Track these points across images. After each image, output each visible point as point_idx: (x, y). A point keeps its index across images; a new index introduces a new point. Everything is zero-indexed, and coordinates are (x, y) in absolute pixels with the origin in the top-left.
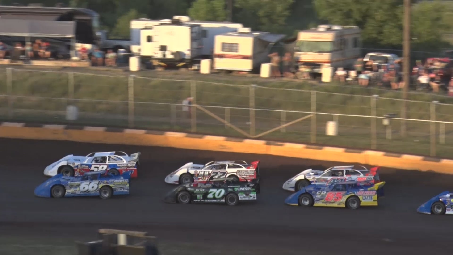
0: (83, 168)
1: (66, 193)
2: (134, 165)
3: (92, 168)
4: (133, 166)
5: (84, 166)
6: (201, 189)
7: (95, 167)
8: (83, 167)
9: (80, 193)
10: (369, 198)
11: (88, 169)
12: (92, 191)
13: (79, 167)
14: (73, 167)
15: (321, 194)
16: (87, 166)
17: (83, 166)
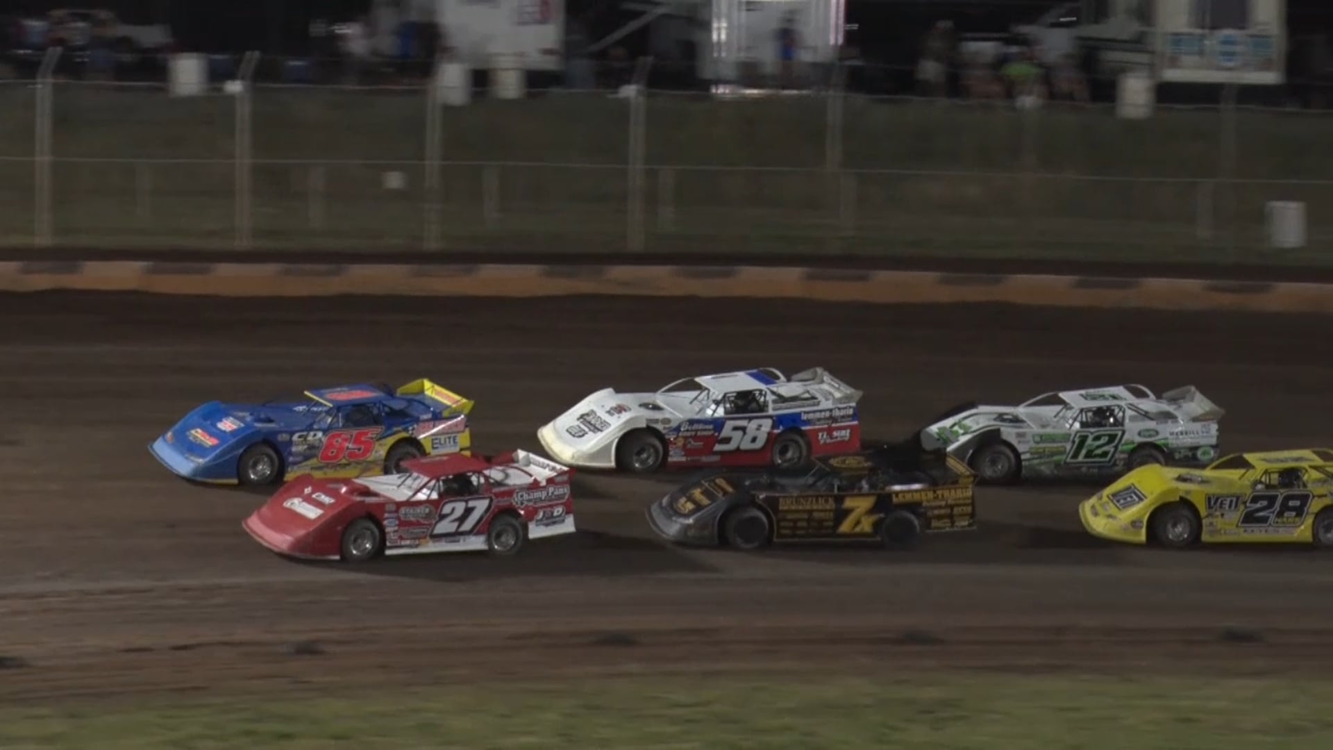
0: (696, 435)
2: (851, 412)
3: (726, 432)
4: (849, 416)
5: (701, 426)
7: (736, 429)
8: (697, 431)
10: (450, 442)
11: (713, 435)
13: (683, 431)
14: (664, 432)
15: (305, 439)
16: (711, 427)
17: (696, 427)
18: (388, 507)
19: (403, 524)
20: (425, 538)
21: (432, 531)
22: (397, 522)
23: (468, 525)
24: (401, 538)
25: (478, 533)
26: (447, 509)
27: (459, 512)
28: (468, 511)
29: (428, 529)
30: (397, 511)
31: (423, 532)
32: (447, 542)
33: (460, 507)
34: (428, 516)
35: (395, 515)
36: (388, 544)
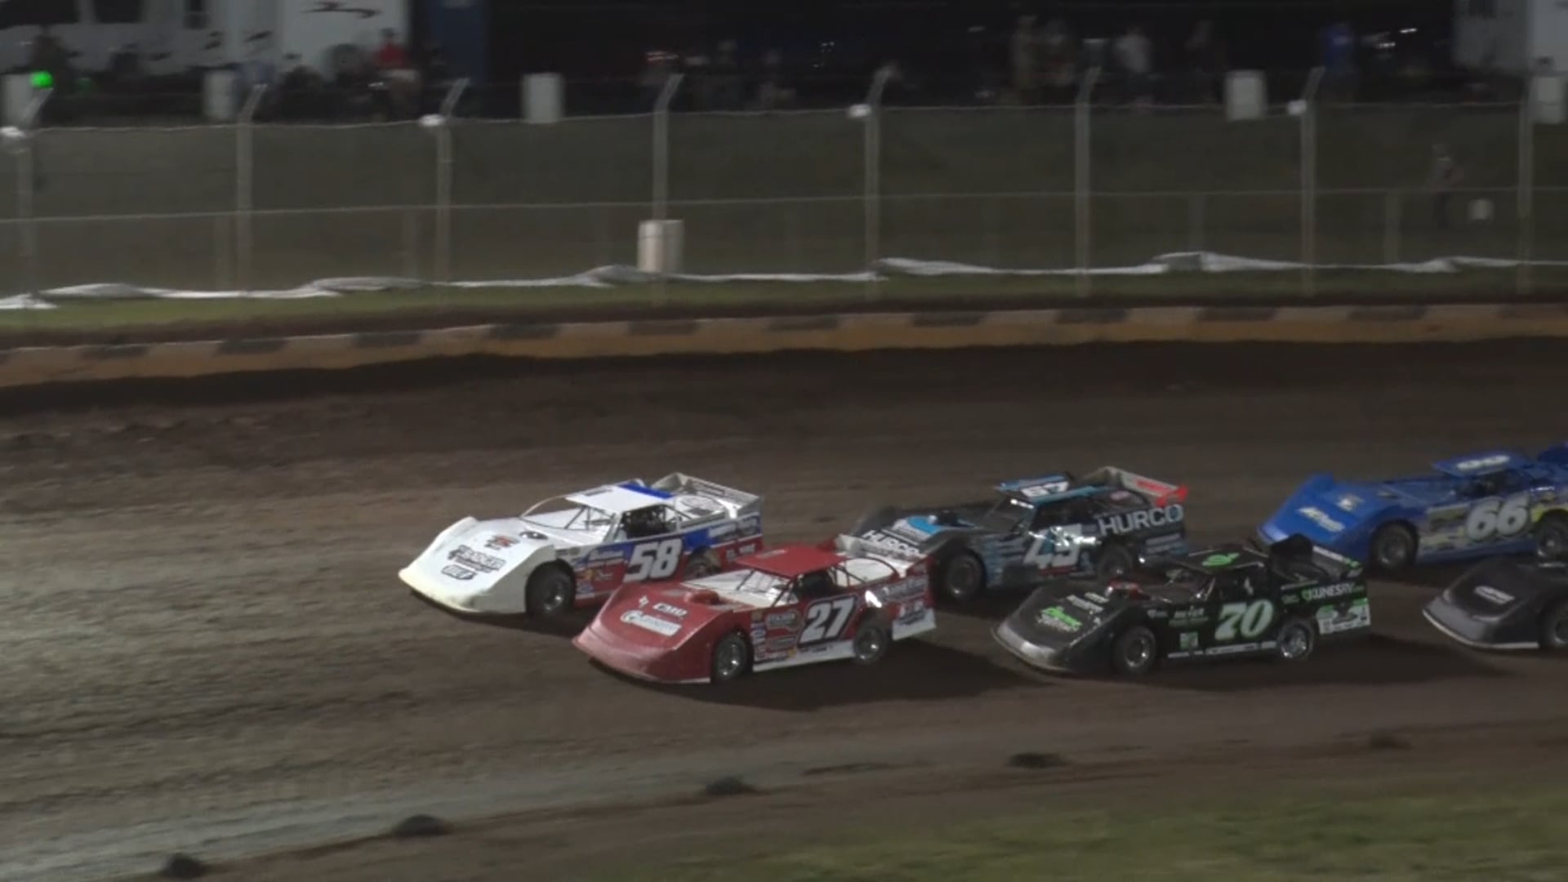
1: (1421, 553)
2: (754, 523)
3: (635, 558)
4: (753, 528)
5: (611, 553)
6: (1192, 607)
8: (606, 559)
9: (1470, 545)
11: (623, 563)
12: (1510, 536)
13: (592, 561)
14: (572, 564)
16: (621, 553)
17: (606, 554)
18: (754, 617)
19: (770, 634)
20: (791, 648)
21: (800, 638)
22: (764, 633)
23: (833, 631)
24: (769, 651)
25: (846, 638)
26: (812, 613)
27: (824, 616)
28: (834, 613)
29: (794, 637)
30: (763, 620)
31: (790, 642)
32: (814, 652)
33: (825, 610)
34: (794, 623)
35: (761, 624)
36: (756, 659)
